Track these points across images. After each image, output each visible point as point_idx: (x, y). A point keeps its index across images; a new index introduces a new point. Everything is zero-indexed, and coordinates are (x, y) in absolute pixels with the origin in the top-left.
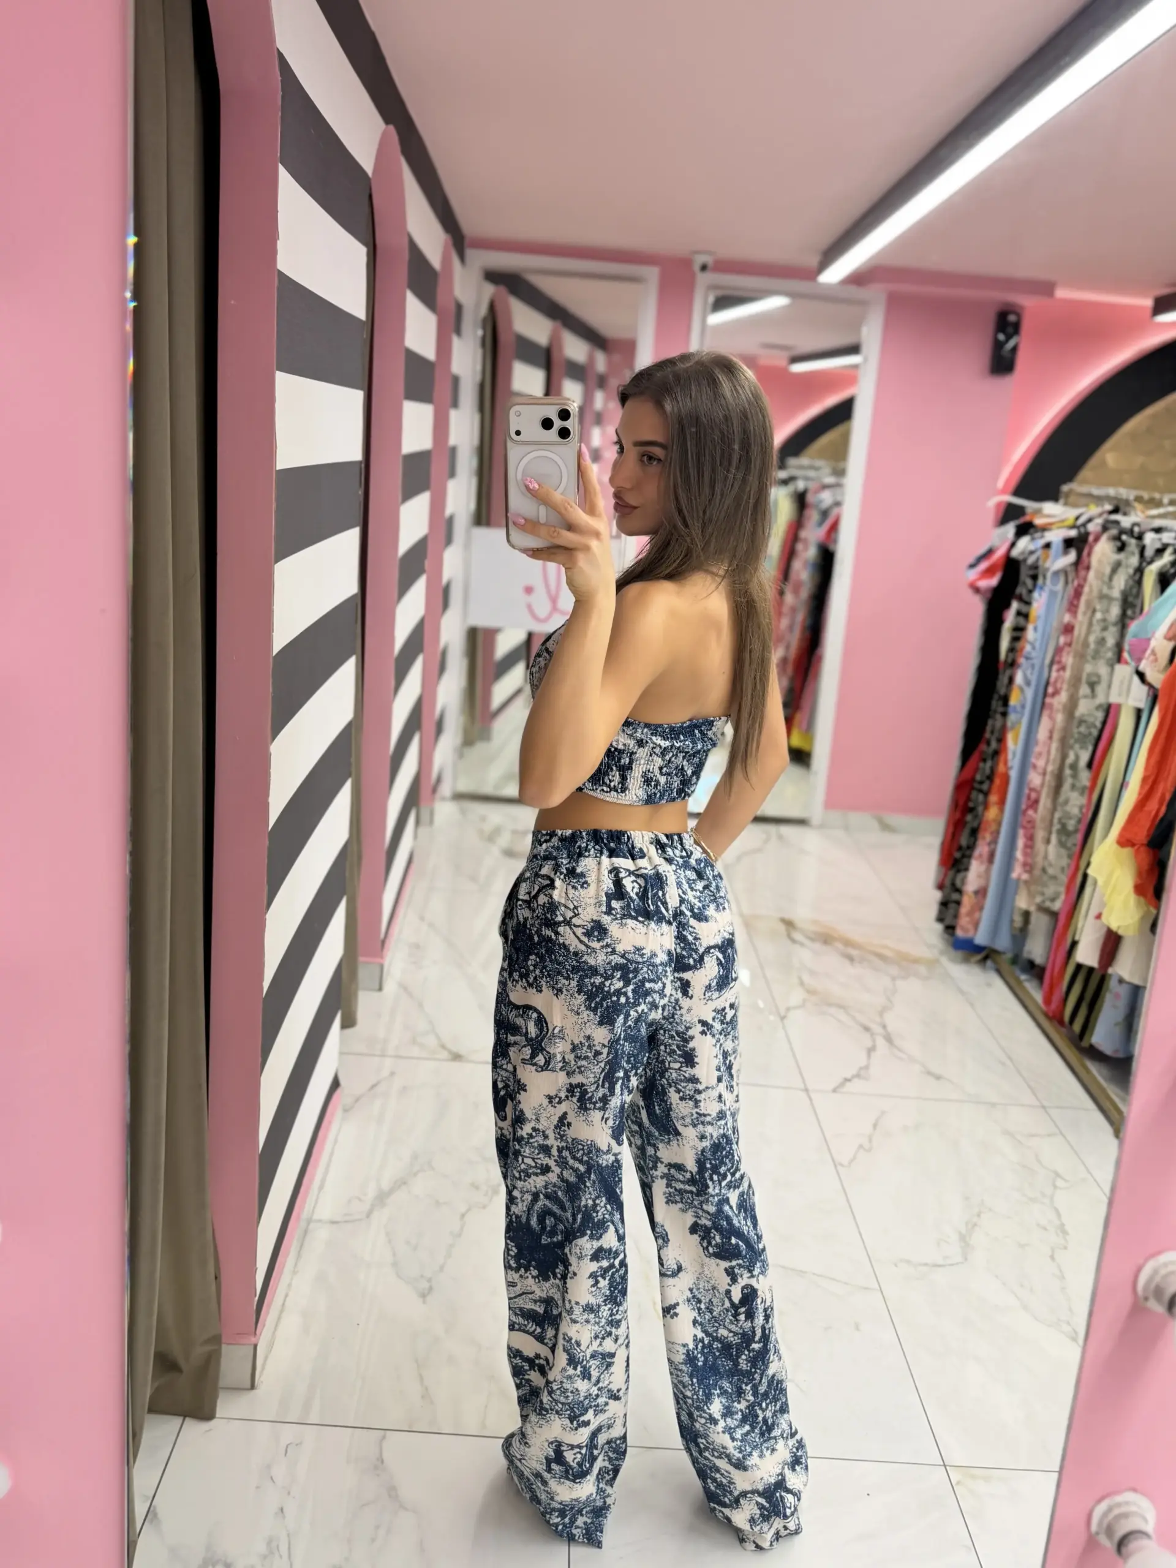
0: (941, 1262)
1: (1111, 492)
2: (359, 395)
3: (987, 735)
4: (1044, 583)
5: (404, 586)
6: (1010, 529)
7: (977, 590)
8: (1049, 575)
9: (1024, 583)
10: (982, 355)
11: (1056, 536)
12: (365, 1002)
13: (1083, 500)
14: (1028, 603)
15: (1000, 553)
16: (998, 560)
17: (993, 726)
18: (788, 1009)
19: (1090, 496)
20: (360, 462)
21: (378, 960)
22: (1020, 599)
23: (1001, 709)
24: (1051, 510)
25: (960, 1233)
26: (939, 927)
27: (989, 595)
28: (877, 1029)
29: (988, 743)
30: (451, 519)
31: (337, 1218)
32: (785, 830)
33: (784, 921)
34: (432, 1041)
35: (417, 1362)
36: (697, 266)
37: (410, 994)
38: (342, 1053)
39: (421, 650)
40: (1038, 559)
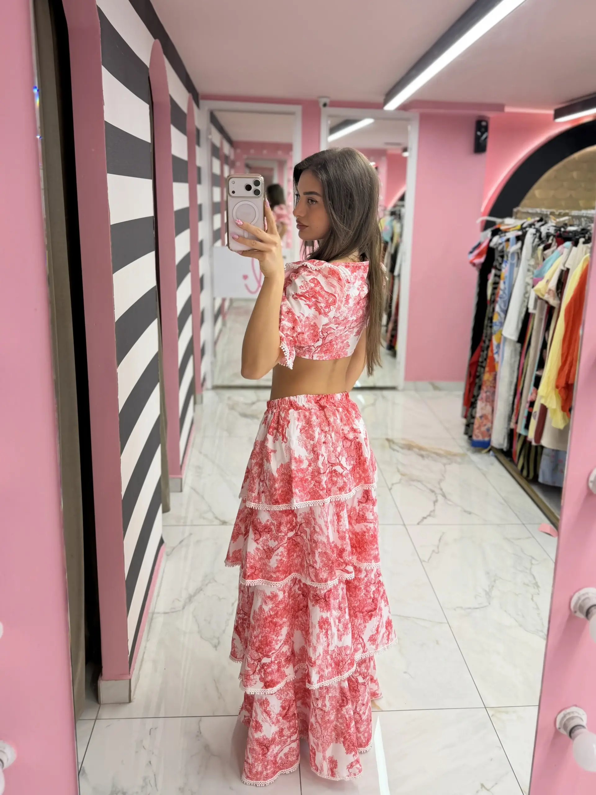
0: (477, 606)
1: (538, 210)
2: (149, 183)
3: (484, 338)
4: (507, 260)
5: (180, 280)
6: (489, 233)
7: (474, 265)
8: (510, 255)
9: (497, 260)
10: (470, 143)
11: (511, 235)
12: (174, 499)
13: (524, 216)
14: (500, 270)
15: (484, 245)
16: (484, 248)
17: (486, 333)
18: (393, 484)
19: (528, 213)
20: (153, 216)
21: (180, 476)
22: (496, 268)
23: (489, 325)
24: (509, 222)
25: (486, 591)
26: (466, 437)
27: (480, 267)
28: (438, 491)
29: (484, 342)
30: (201, 242)
31: (167, 611)
32: (386, 393)
33: (388, 440)
34: (210, 516)
35: (214, 680)
36: (321, 105)
37: (197, 493)
38: (163, 526)
39: (191, 313)
40: (503, 247)
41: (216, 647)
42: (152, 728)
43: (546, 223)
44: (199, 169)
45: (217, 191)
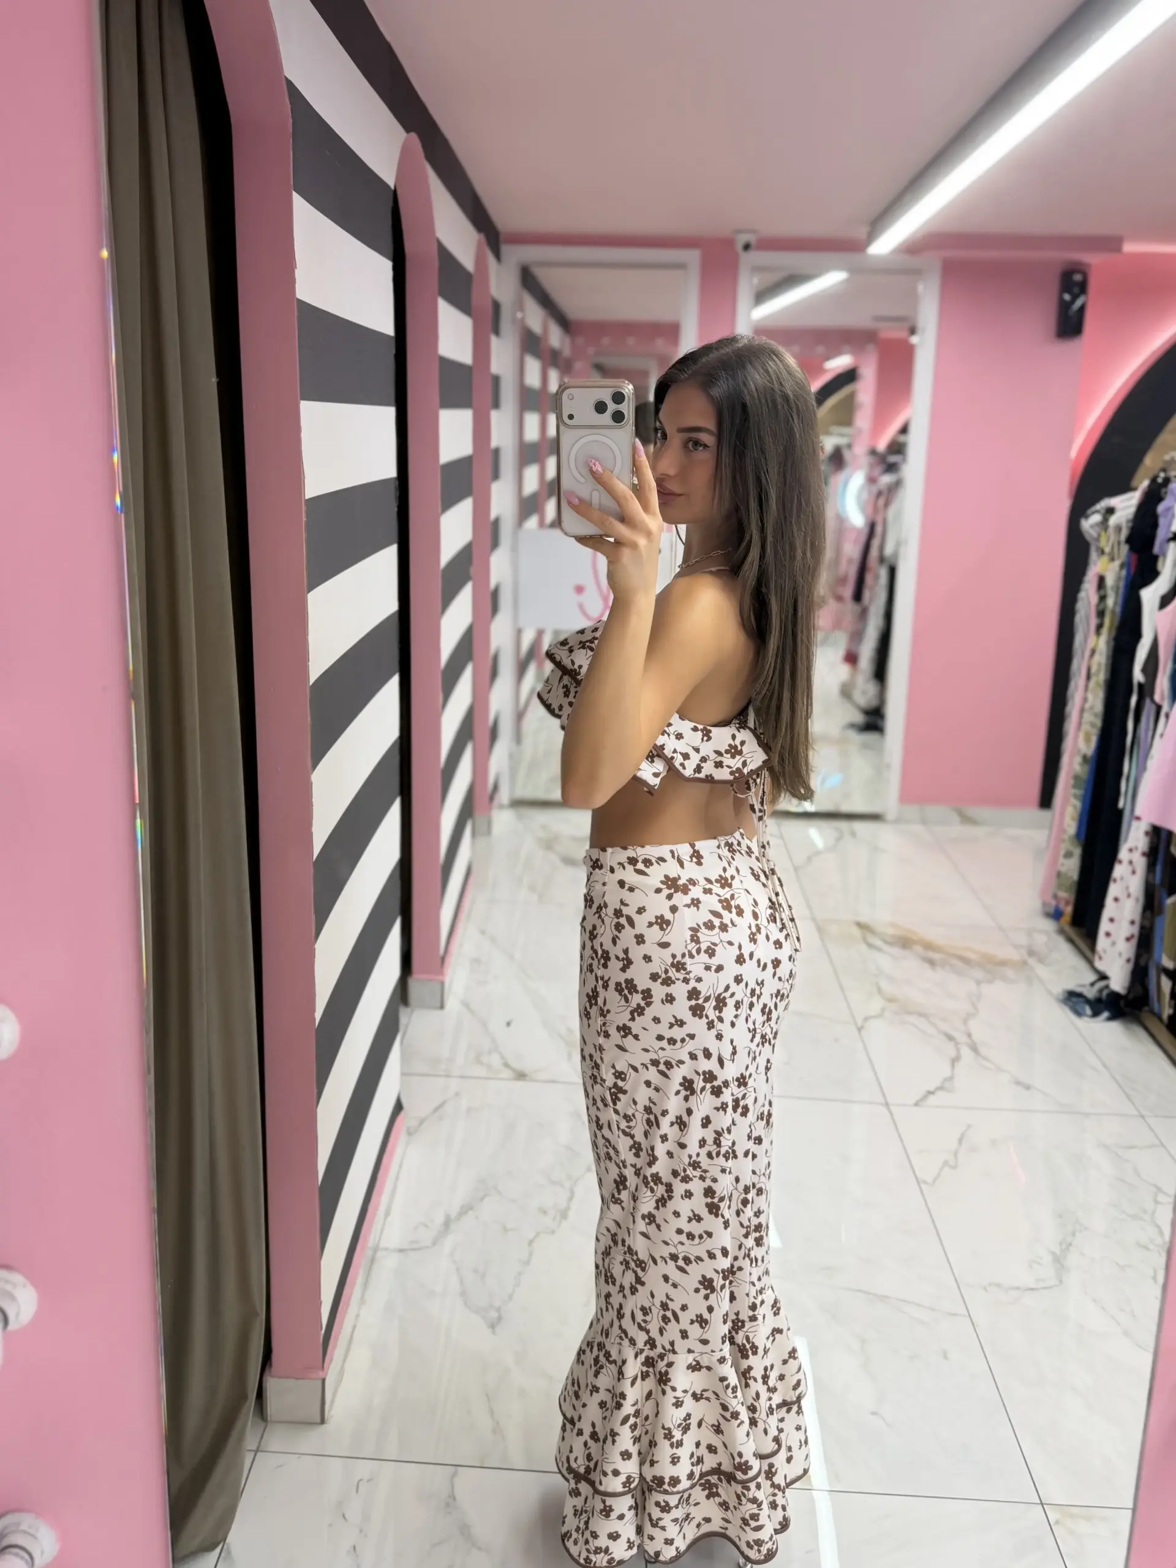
0: (1034, 1285)
2: (391, 412)
5: (448, 597)
10: (1047, 318)
18: (866, 1019)
21: (439, 978)
25: (1053, 1253)
28: (961, 1037)
30: (496, 523)
31: (406, 1247)
32: (859, 826)
33: (860, 925)
34: (495, 1060)
35: (487, 1396)
36: (739, 246)
37: (472, 1012)
38: (403, 1074)
39: (471, 658)
41: (492, 1327)
42: (361, 1480)
44: (496, 380)
45: (532, 420)
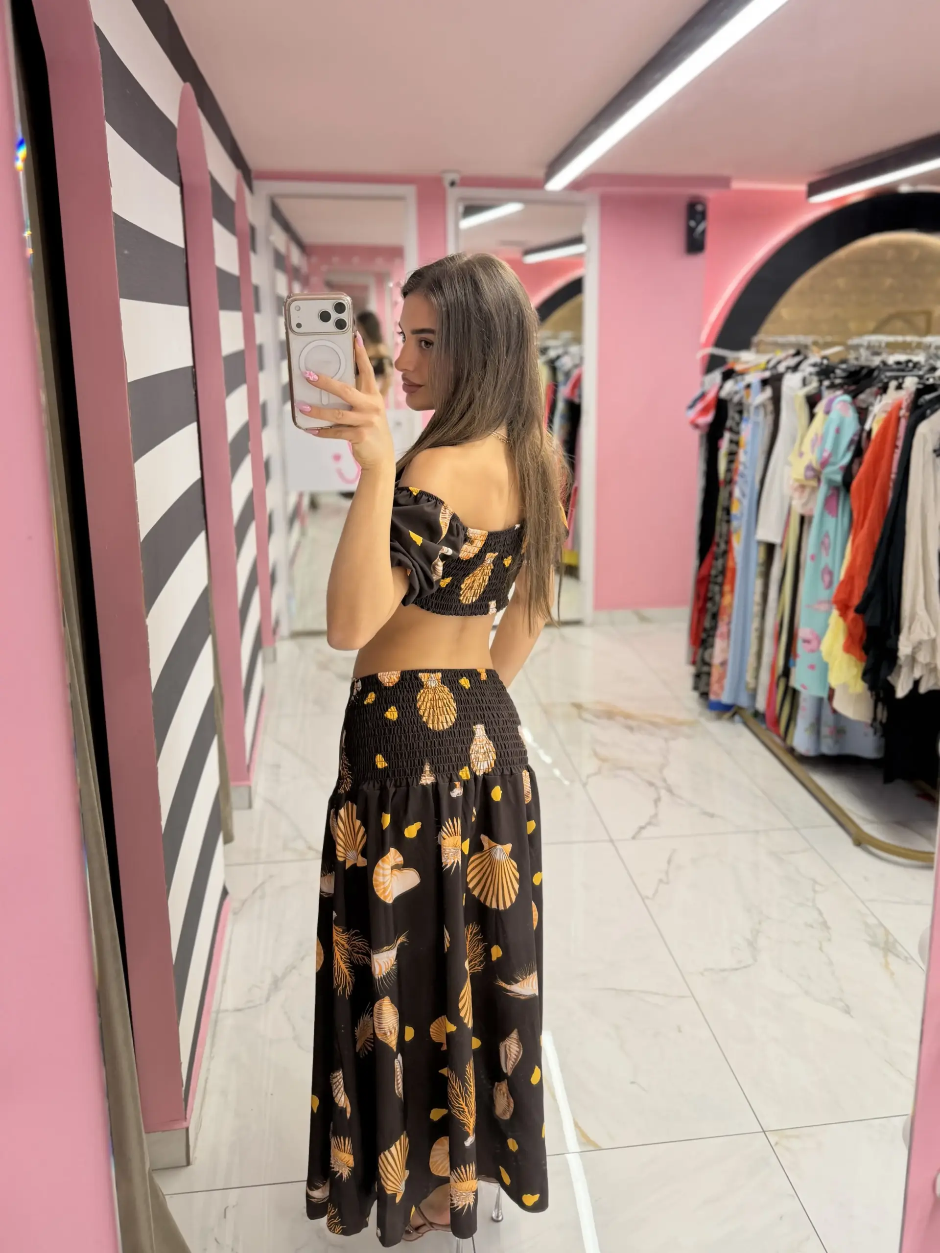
0: (736, 966)
1: (792, 339)
3: (717, 539)
4: (748, 416)
5: (236, 466)
6: (717, 376)
7: (696, 426)
8: (752, 409)
9: (733, 418)
10: (677, 239)
11: (754, 378)
12: (241, 819)
13: (771, 348)
14: (737, 433)
15: (711, 396)
16: (710, 401)
17: (721, 532)
18: (588, 777)
19: (775, 343)
20: (191, 366)
21: (247, 783)
22: (731, 430)
23: (725, 518)
24: (746, 359)
25: (748, 940)
26: (696, 695)
27: (706, 430)
28: (660, 784)
29: (718, 545)
30: (264, 406)
31: (240, 1007)
32: (568, 631)
33: (575, 705)
34: (300, 845)
36: (446, 183)
37: (275, 808)
38: (228, 866)
39: (253, 518)
40: (742, 398)
42: (227, 1207)
43: (806, 358)
44: (256, 289)
